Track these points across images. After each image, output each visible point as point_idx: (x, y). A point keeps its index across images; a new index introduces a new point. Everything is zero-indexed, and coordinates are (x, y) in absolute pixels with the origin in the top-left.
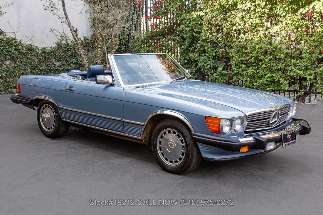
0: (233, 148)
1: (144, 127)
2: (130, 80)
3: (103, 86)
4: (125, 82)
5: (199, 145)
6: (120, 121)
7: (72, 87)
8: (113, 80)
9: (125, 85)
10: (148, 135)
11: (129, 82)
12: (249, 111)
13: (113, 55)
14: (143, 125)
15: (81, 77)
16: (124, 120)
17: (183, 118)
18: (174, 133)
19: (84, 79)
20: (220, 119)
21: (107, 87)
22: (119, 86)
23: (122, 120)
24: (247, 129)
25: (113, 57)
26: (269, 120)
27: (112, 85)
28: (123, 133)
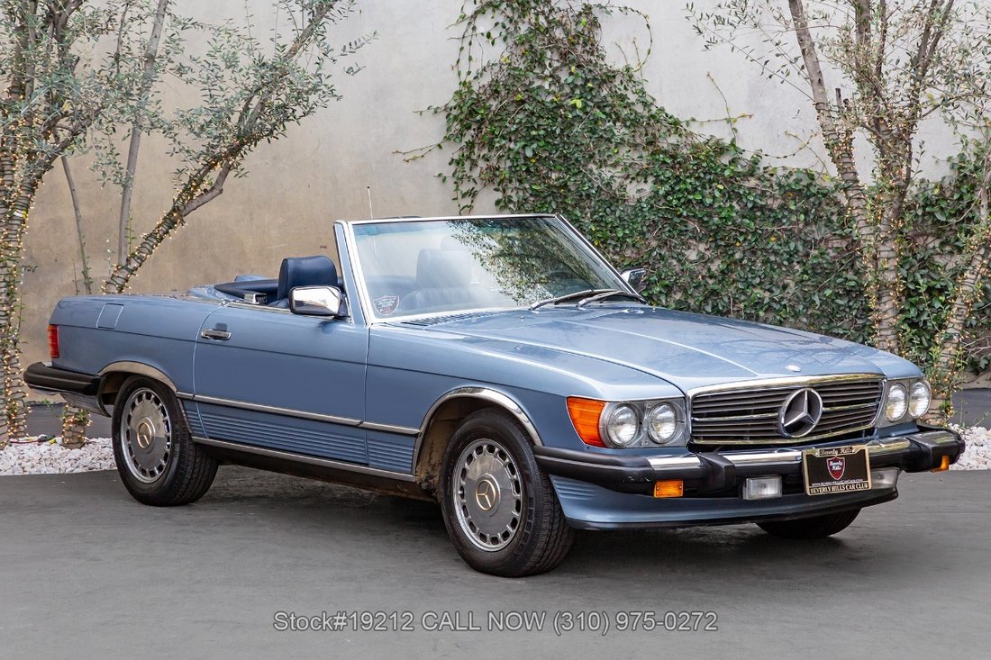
0: (628, 481)
1: (419, 440)
2: (396, 301)
3: (314, 321)
4: (379, 307)
5: (555, 481)
6: (356, 426)
7: (222, 327)
8: (342, 302)
9: (377, 316)
10: (439, 468)
11: (393, 308)
12: (697, 385)
13: (350, 223)
14: (416, 436)
15: (257, 296)
16: (366, 424)
17: (516, 407)
18: (502, 455)
19: (266, 304)
20: (601, 403)
21: (325, 324)
22: (361, 320)
23: (361, 423)
24: (697, 438)
25: (351, 227)
26: (776, 414)
27: (340, 318)
28: (367, 465)
